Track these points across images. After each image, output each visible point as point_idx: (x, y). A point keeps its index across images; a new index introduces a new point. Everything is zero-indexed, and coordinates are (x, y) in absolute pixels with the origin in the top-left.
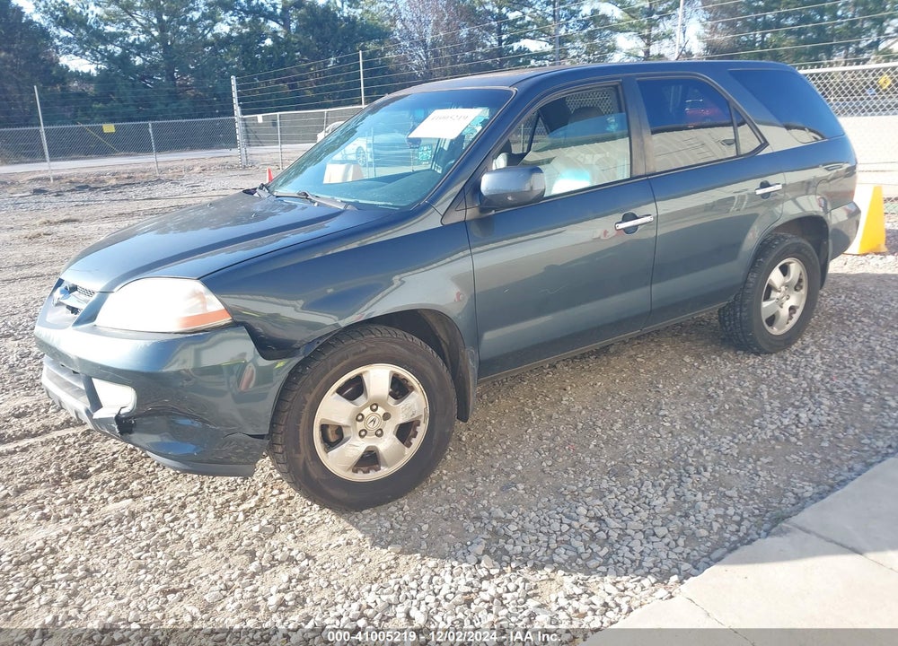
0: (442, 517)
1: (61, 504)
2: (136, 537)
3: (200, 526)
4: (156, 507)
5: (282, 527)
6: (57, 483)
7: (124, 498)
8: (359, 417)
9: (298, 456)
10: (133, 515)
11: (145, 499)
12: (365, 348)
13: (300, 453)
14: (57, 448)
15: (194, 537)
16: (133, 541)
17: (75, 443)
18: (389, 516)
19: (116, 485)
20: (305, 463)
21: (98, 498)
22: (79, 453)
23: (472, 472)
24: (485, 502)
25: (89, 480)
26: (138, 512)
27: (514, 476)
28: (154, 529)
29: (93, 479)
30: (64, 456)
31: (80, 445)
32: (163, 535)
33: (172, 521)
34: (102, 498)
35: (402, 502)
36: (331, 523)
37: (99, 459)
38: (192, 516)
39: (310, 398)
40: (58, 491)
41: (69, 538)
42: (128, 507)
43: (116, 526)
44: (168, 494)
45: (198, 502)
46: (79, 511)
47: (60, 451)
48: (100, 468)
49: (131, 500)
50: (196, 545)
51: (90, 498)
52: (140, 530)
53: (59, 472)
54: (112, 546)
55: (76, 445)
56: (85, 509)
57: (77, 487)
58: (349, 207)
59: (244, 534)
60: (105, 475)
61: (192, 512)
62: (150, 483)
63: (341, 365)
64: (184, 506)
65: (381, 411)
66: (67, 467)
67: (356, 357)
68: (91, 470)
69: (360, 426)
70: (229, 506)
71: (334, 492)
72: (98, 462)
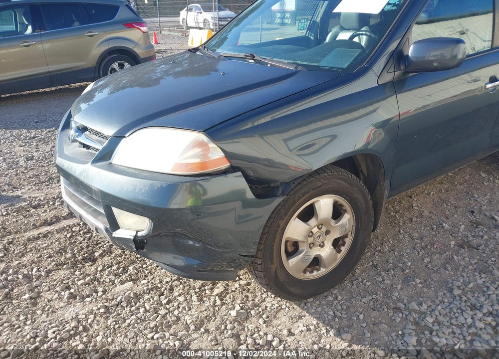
0: (370, 307)
1: (82, 285)
2: (145, 318)
3: (190, 309)
4: (152, 289)
5: (253, 312)
6: (74, 265)
7: (127, 281)
8: (311, 234)
9: (272, 266)
10: (137, 297)
11: (142, 282)
12: (321, 184)
13: (273, 264)
14: (69, 235)
15: (188, 319)
16: (143, 321)
17: (79, 231)
18: (330, 304)
19: (118, 268)
20: (276, 271)
21: (107, 280)
22: (84, 240)
23: (375, 266)
24: (397, 294)
25: (97, 263)
26: (140, 295)
27: (408, 271)
28: (156, 311)
29: (99, 262)
30: (75, 242)
31: (84, 233)
32: (164, 317)
33: (168, 303)
34: (110, 280)
35: (334, 292)
36: (287, 309)
37: (100, 245)
38: (181, 299)
39: (282, 223)
40: (77, 273)
41: (95, 317)
42: (131, 289)
43: (127, 306)
44: (158, 278)
45: (181, 286)
46: (97, 292)
47: (70, 237)
48: (102, 253)
49: (131, 283)
50: (192, 327)
51: (102, 280)
52: (146, 311)
53: (74, 256)
54: (129, 325)
55: (81, 232)
56: (100, 289)
57: (89, 268)
58: (299, 68)
59: (226, 317)
60: (106, 258)
61: (180, 295)
62: (142, 267)
63: (304, 198)
64: (171, 290)
65: (324, 229)
66: (79, 252)
67: (315, 191)
68: (97, 254)
69: (310, 240)
70: (205, 290)
71: (292, 289)
72: (100, 248)
